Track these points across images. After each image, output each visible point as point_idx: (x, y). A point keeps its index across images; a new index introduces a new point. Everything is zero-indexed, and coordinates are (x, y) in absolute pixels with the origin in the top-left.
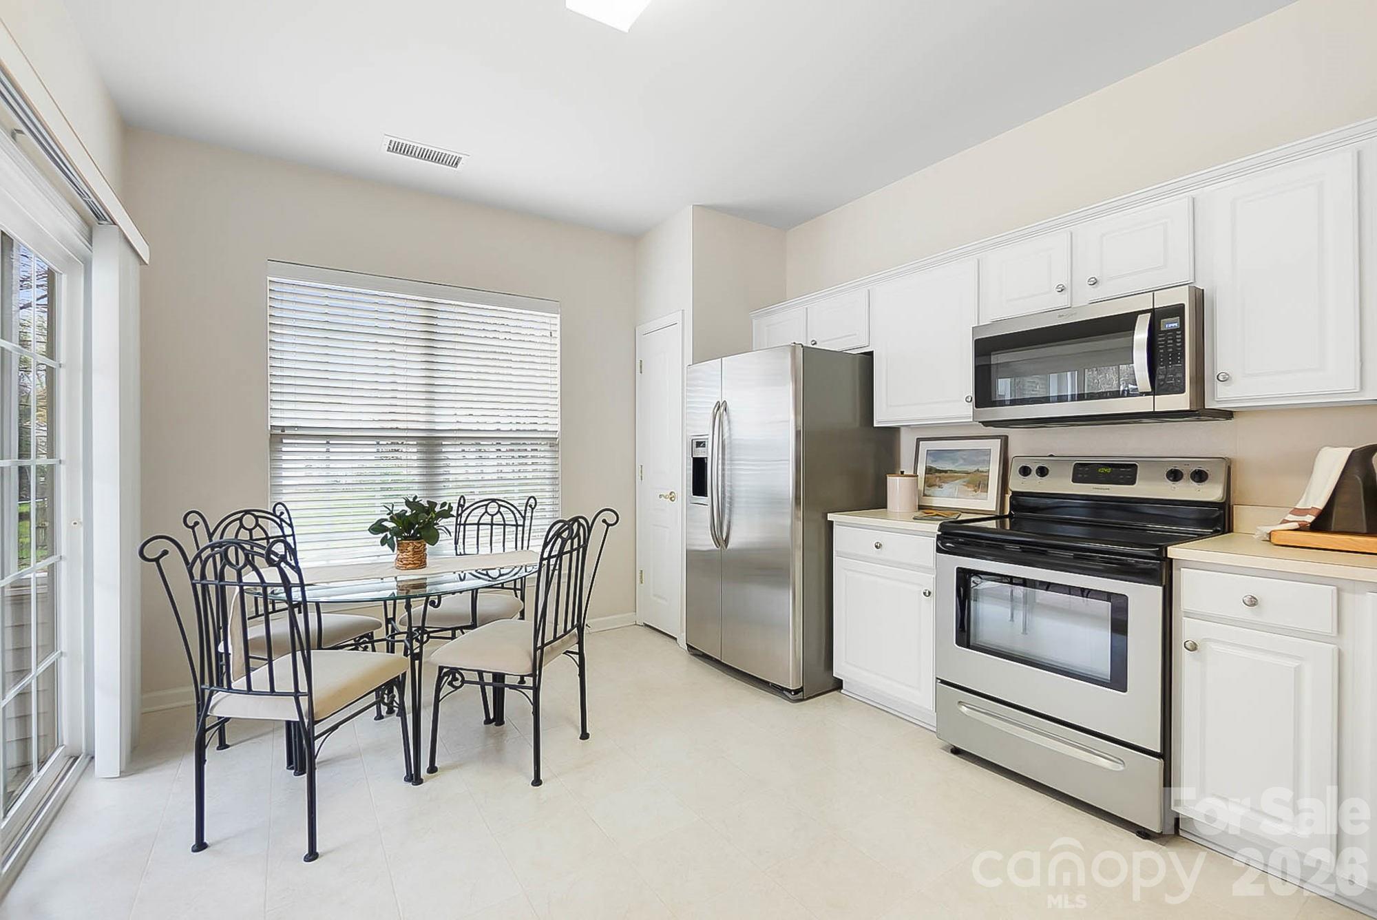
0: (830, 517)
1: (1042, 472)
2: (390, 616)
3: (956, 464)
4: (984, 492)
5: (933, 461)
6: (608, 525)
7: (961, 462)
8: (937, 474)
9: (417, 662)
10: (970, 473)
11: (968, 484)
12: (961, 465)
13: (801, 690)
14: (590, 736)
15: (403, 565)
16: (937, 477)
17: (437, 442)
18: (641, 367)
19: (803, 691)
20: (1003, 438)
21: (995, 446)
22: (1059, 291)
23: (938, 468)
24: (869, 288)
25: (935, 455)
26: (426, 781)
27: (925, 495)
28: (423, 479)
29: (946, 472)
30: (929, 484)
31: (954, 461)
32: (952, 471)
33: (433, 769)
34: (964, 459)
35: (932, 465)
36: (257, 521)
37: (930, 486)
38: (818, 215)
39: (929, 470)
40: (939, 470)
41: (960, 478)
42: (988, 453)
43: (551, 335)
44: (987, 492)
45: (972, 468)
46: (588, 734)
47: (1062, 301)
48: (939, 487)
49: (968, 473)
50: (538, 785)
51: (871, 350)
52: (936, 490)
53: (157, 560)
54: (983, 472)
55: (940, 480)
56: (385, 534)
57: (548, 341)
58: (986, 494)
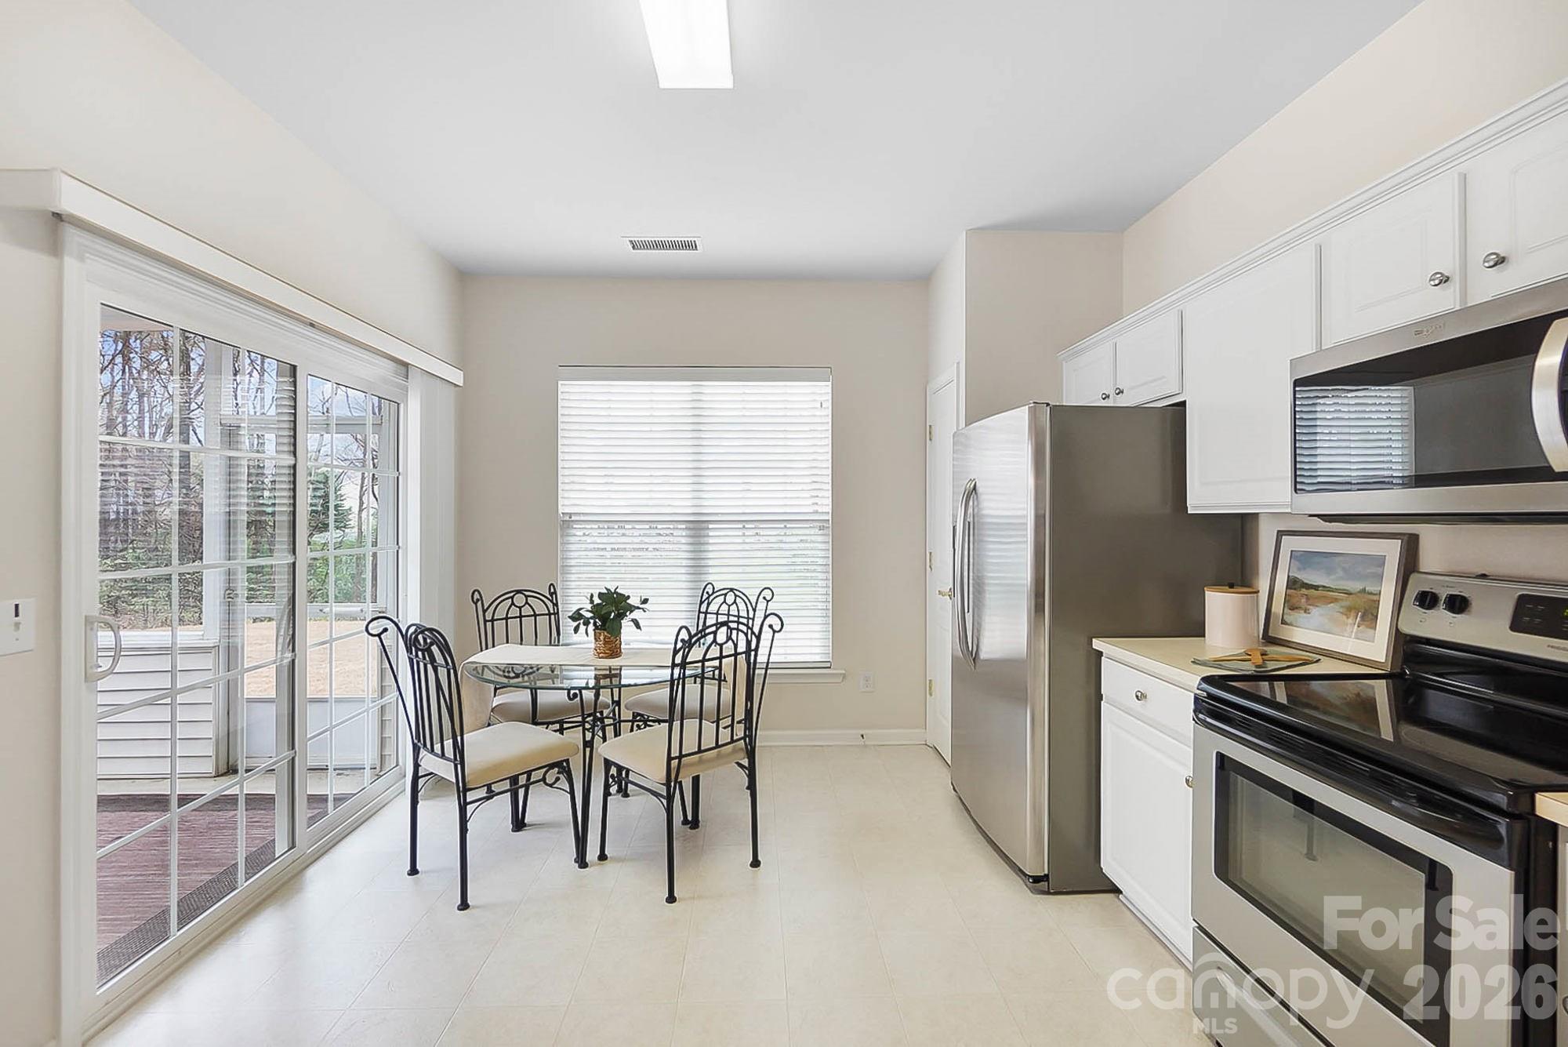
0: (1097, 644)
1: (1458, 604)
2: (616, 699)
3: (1333, 577)
4: (1371, 628)
5: (1299, 569)
6: (774, 632)
7: (1340, 573)
8: (1304, 591)
9: (588, 750)
10: (1351, 594)
11: (1349, 610)
12: (1342, 578)
13: (1046, 878)
14: (762, 865)
15: (600, 654)
16: (1302, 595)
17: (704, 525)
18: (930, 433)
19: (1048, 880)
20: (1406, 538)
21: (1392, 551)
22: (1436, 285)
23: (1306, 581)
24: (1181, 307)
25: (1303, 558)
26: (591, 866)
27: (1284, 622)
28: (690, 563)
29: (1316, 588)
30: (1291, 605)
31: (1330, 571)
32: (1324, 587)
33: (603, 857)
34: (1344, 569)
35: (1296, 576)
36: (527, 600)
37: (1293, 608)
38: (1158, 204)
39: (1293, 583)
40: (1306, 584)
41: (1335, 600)
42: (1381, 561)
43: (821, 406)
44: (1375, 629)
45: (1355, 586)
46: (760, 862)
47: (1446, 301)
48: (1305, 612)
49: (1349, 594)
50: (672, 903)
51: (1183, 399)
52: (1298, 617)
53: (379, 635)
54: (1371, 594)
55: (1308, 599)
56: (578, 622)
57: (818, 413)
58: (1373, 631)
